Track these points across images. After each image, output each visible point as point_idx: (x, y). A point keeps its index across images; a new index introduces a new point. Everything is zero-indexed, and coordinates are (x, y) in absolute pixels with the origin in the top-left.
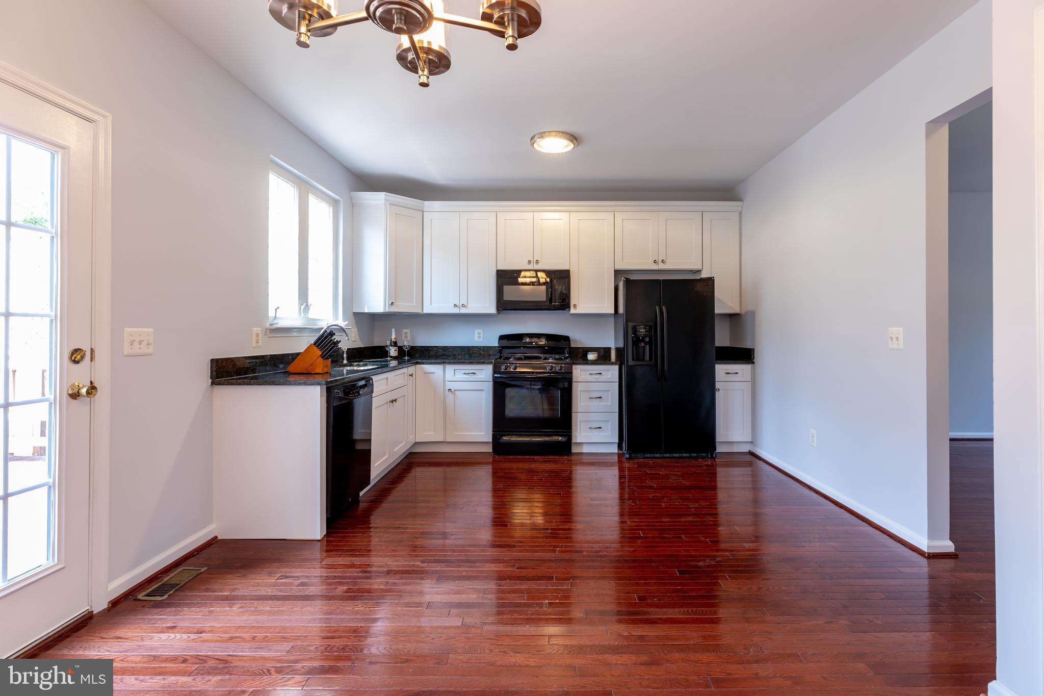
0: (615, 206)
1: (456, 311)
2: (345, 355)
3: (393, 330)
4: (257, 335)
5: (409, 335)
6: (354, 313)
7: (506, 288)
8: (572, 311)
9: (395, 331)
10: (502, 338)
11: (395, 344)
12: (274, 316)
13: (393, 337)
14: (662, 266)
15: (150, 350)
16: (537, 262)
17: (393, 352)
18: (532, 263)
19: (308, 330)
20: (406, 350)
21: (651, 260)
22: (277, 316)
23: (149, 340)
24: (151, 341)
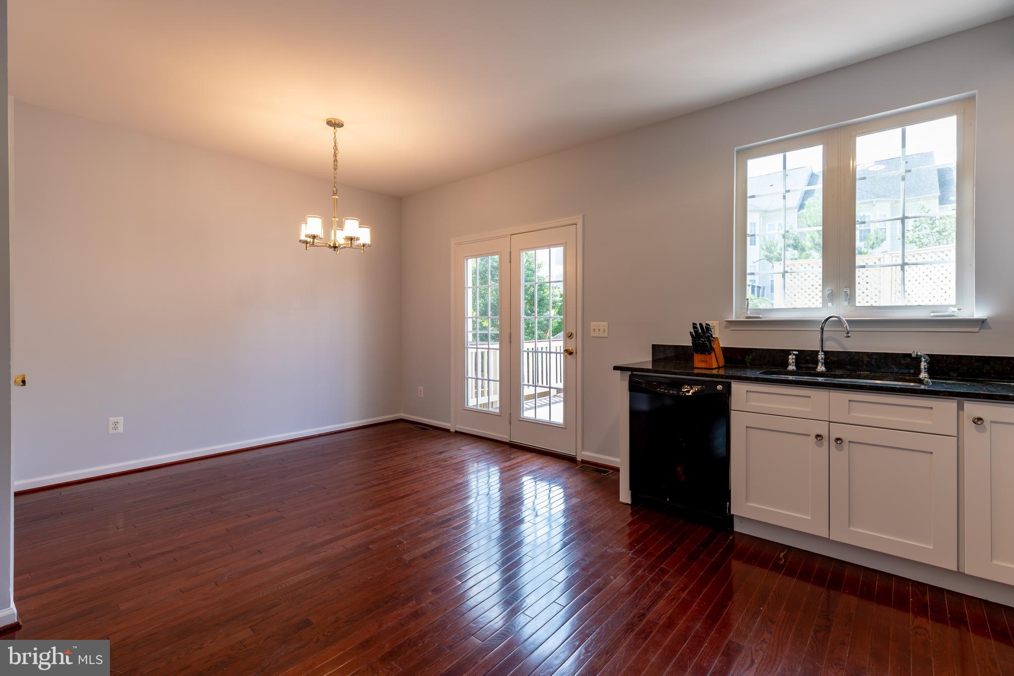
15: (606, 335)
23: (604, 329)
24: (606, 330)
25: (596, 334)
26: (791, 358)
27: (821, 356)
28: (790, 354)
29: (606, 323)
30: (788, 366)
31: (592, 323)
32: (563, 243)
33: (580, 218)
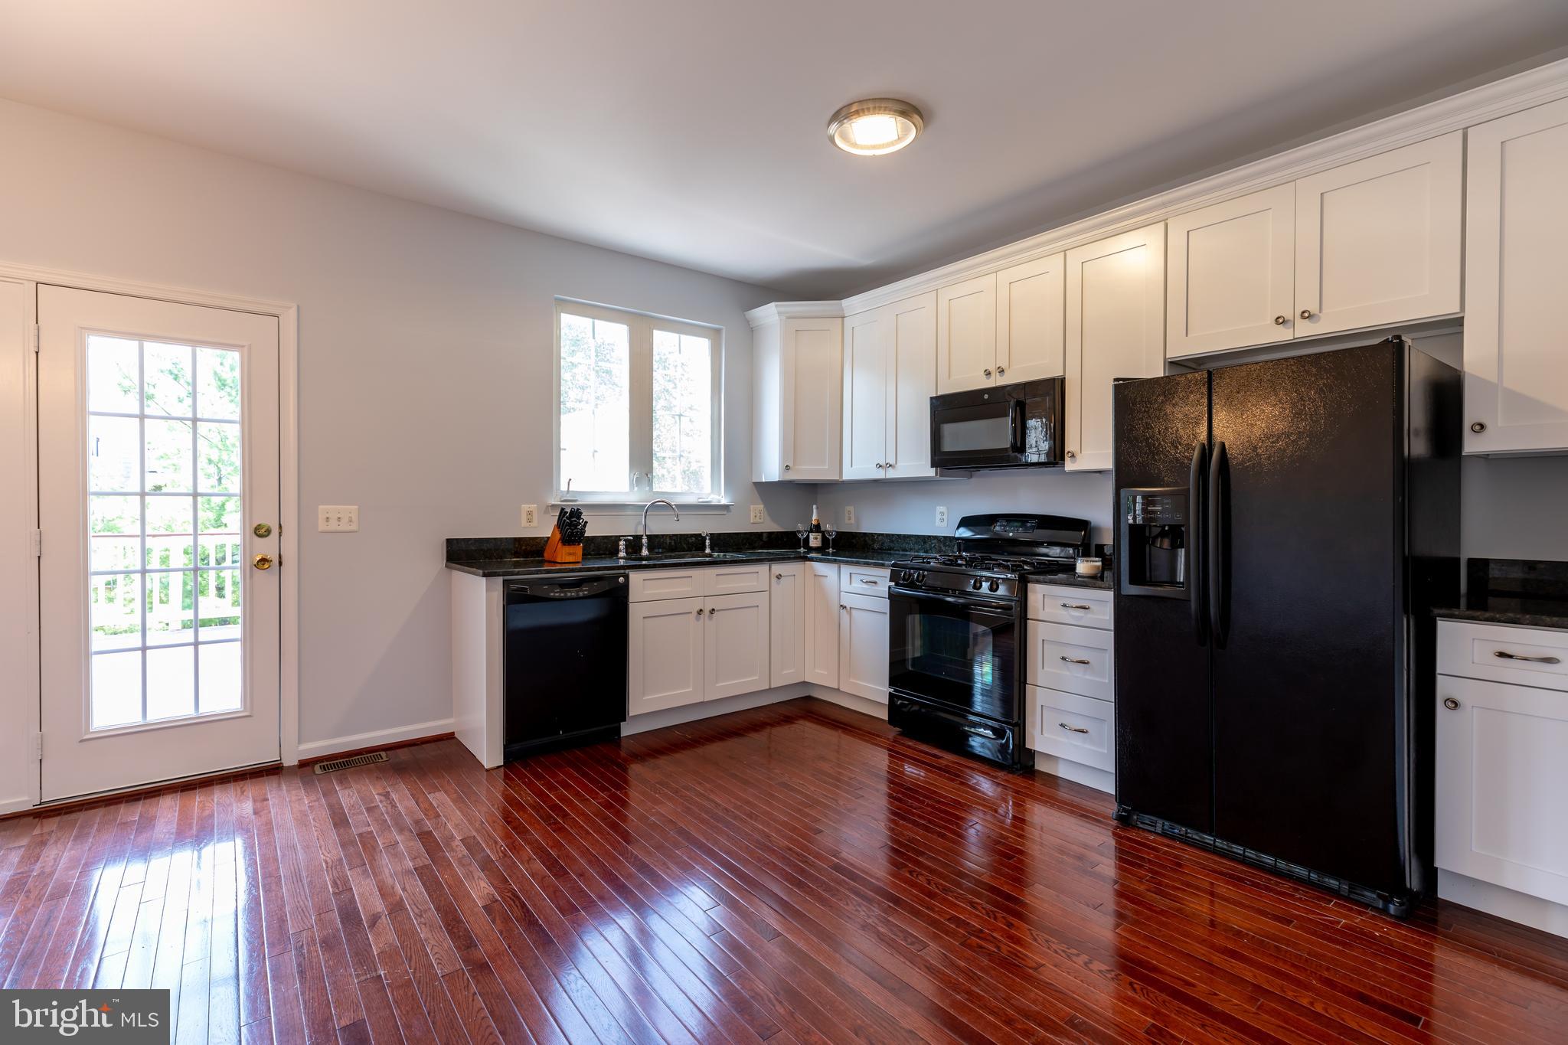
0: (1164, 205)
1: (880, 474)
2: (708, 542)
3: (814, 506)
4: (530, 513)
5: (852, 516)
6: (754, 483)
7: (948, 429)
8: (1069, 466)
9: (817, 508)
10: (966, 522)
11: (817, 528)
12: (567, 489)
13: (814, 517)
14: (1304, 330)
15: (354, 527)
16: (1002, 371)
17: (815, 541)
18: (993, 375)
19: (631, 507)
20: (831, 538)
21: (1270, 320)
22: (570, 489)
23: (351, 517)
24: (355, 518)
25: (333, 526)
26: (622, 543)
27: (644, 540)
28: (621, 540)
29: (356, 507)
30: (618, 553)
31: (321, 507)
32: (243, 346)
33: (290, 308)
